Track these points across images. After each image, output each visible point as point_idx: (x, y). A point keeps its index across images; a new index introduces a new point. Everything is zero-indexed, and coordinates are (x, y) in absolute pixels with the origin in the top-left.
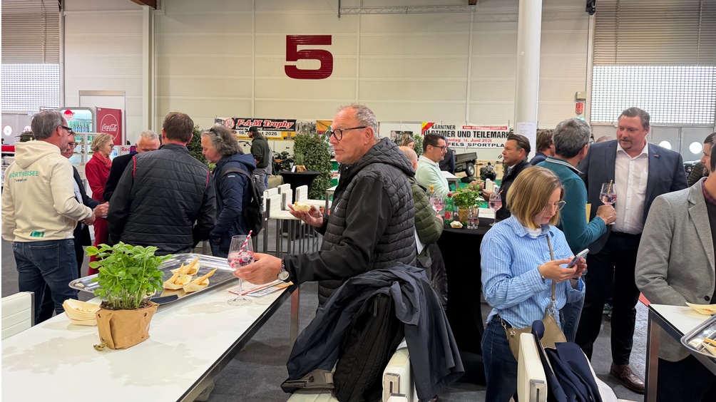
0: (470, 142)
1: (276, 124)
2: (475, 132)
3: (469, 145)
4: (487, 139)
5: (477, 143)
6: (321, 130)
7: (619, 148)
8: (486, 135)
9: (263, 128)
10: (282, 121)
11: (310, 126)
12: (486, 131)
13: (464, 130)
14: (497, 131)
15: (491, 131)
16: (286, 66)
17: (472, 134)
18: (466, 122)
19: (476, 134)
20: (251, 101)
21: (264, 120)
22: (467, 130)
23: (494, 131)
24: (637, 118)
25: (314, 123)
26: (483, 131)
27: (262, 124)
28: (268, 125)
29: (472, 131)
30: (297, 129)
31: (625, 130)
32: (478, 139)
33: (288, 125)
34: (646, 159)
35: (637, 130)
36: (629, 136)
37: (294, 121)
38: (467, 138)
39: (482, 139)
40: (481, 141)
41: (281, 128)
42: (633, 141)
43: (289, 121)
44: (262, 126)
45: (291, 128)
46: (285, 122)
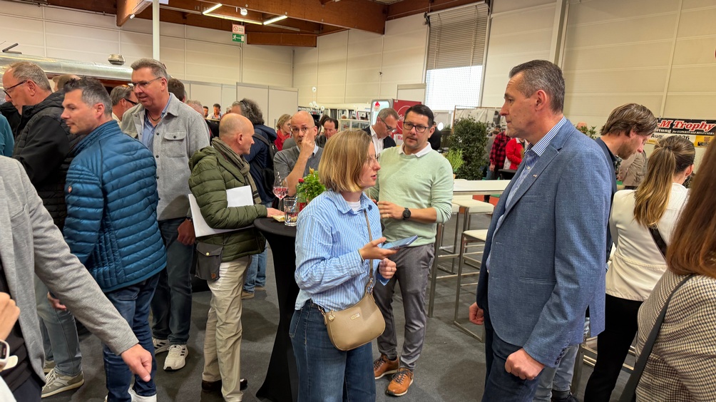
1: (690, 126)
9: (672, 130)
10: (699, 121)
20: (662, 96)
21: (674, 120)
27: (672, 125)
28: (679, 127)
41: (696, 131)
43: (709, 122)
44: (671, 128)
45: (710, 131)
46: (703, 124)
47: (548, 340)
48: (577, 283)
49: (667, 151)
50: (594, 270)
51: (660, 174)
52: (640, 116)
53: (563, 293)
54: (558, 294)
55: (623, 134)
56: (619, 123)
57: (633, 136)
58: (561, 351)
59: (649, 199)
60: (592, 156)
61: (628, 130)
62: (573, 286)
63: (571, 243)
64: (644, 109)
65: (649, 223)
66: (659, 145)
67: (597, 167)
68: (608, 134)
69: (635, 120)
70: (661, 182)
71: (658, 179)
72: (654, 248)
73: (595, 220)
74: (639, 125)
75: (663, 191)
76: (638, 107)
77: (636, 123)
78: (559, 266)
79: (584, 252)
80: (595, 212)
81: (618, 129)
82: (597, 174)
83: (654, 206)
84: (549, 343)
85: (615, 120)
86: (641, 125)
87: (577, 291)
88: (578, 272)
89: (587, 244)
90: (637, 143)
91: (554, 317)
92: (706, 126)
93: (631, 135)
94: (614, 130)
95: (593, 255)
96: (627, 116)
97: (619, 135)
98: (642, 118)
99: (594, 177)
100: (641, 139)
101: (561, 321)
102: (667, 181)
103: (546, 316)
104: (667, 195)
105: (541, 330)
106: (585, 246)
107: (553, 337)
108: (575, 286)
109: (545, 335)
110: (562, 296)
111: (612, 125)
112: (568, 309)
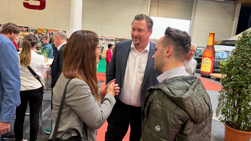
0: (103, 43)
2: (105, 39)
3: (103, 44)
4: (110, 42)
5: (106, 43)
6: (40, 32)
7: (132, 46)
8: (109, 40)
10: (22, 27)
11: (35, 30)
12: (109, 39)
13: (101, 38)
14: (113, 39)
15: (111, 39)
16: (24, 3)
17: (104, 39)
18: (102, 34)
19: (106, 39)
20: (7, 17)
22: (102, 38)
23: (112, 39)
24: (144, 22)
25: (37, 29)
26: (108, 38)
29: (104, 38)
30: (29, 31)
31: (136, 30)
32: (106, 41)
33: (25, 29)
34: (147, 54)
35: (144, 30)
36: (139, 35)
37: (28, 28)
38: (102, 41)
39: (108, 42)
40: (107, 42)
41: (22, 30)
42: (141, 39)
43: (25, 27)
45: (26, 31)
46: (23, 28)
47: (8, 113)
48: (13, 89)
49: (27, 41)
50: (19, 83)
51: (27, 49)
52: (14, 27)
53: (10, 95)
54: (7, 96)
55: (9, 34)
56: (7, 30)
57: (13, 34)
58: (14, 115)
59: (25, 57)
60: (10, 44)
61: (11, 32)
62: (12, 91)
63: (9, 76)
64: (15, 25)
65: (26, 65)
66: (24, 38)
67: (12, 48)
68: (3, 33)
69: (12, 29)
70: (27, 51)
71: (27, 50)
72: (29, 72)
73: (16, 67)
74: (14, 31)
75: (29, 54)
76: (12, 24)
77: (13, 30)
78: (5, 85)
79: (14, 78)
80: (15, 64)
81: (7, 32)
82: (13, 50)
83: (27, 59)
84: (9, 114)
85: (5, 29)
86: (15, 31)
87: (14, 92)
88: (13, 86)
89: (15, 75)
90: (15, 37)
91: (8, 104)
92: (24, 29)
93: (12, 34)
94: (5, 32)
95: (17, 79)
96: (9, 27)
97: (8, 34)
98: (15, 28)
99: (12, 51)
100: (16, 35)
101: (11, 104)
102: (29, 51)
103: (4, 105)
104: (30, 55)
105: (5, 111)
106: (14, 76)
107: (10, 111)
108: (13, 91)
109: (6, 112)
110: (9, 96)
111: (4, 30)
112: (12, 100)
